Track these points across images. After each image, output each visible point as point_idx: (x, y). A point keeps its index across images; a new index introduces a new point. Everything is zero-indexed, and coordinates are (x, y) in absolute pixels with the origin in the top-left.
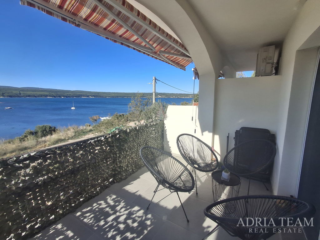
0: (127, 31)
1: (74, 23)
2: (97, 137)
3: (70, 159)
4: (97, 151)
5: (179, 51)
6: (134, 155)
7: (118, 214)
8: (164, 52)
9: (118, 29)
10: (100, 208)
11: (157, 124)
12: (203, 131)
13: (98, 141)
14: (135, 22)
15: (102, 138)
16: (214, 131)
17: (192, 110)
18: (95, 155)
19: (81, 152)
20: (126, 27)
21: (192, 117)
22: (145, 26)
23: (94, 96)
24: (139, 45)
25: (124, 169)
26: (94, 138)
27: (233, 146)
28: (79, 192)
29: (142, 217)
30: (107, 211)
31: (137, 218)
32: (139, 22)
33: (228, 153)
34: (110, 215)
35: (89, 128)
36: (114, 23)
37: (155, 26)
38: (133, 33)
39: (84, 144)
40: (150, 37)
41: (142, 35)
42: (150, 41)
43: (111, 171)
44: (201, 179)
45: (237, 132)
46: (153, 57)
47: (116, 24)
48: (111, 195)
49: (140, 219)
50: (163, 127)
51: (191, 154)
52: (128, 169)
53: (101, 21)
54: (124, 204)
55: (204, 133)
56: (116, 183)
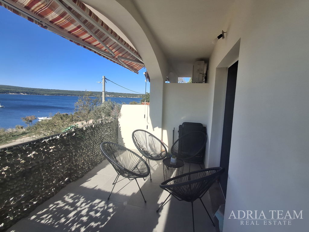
0: (91, 36)
1: (40, 24)
2: (52, 137)
3: (22, 161)
4: (51, 151)
5: (134, 58)
6: (90, 153)
7: (79, 209)
8: (121, 57)
9: (83, 34)
10: (58, 207)
11: (112, 122)
12: (154, 127)
13: (53, 140)
14: (99, 30)
15: (58, 136)
16: (163, 127)
17: (144, 109)
18: (49, 155)
19: (34, 153)
20: (90, 33)
21: (145, 115)
22: (107, 34)
23: (26, 93)
24: (100, 49)
25: (80, 167)
26: (49, 137)
27: (178, 138)
28: (32, 195)
29: (104, 207)
30: (66, 209)
31: (99, 209)
32: (102, 30)
33: (174, 144)
34: (71, 212)
35: (21, 131)
36: (79, 28)
37: (115, 35)
38: (96, 39)
39: (37, 144)
40: (111, 43)
41: (103, 41)
42: (110, 46)
43: (66, 170)
44: (153, 168)
45: (180, 126)
46: (111, 60)
47: (81, 29)
48: (68, 194)
49: (102, 209)
50: (118, 125)
51: (145, 146)
52: (84, 167)
53: (67, 25)
54: (84, 199)
55: (155, 129)
56: (72, 182)
